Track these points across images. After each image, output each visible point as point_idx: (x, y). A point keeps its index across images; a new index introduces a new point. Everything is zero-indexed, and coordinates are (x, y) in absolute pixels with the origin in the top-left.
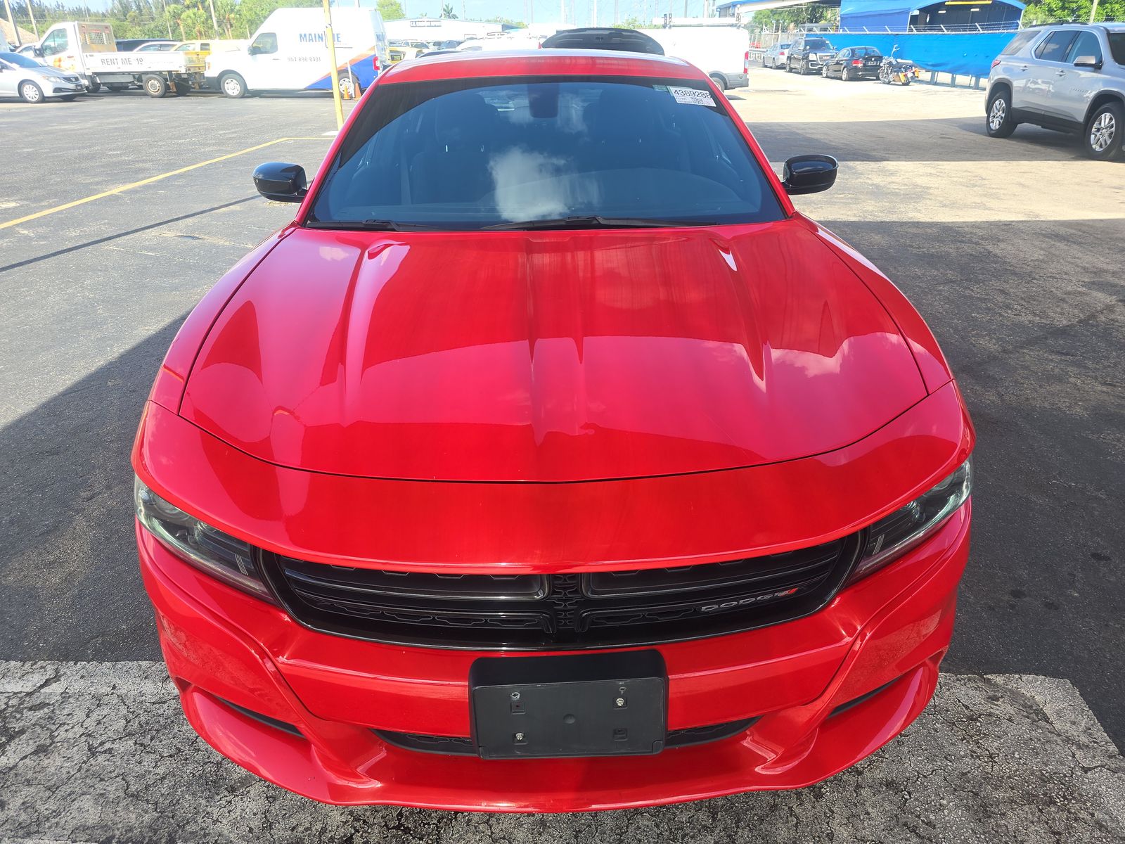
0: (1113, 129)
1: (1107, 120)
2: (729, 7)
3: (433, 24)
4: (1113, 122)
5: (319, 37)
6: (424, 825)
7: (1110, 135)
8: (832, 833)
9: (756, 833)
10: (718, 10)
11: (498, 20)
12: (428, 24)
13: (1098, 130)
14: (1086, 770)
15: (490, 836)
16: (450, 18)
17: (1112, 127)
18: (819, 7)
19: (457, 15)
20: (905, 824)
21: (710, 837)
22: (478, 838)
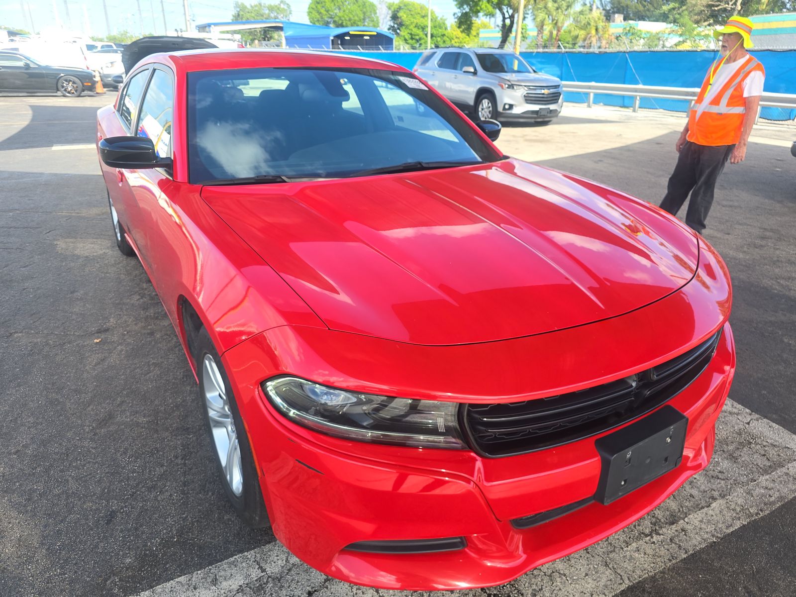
0: (491, 109)
1: (487, 104)
2: (206, 27)
4: (490, 105)
6: (503, 587)
7: (490, 112)
8: (691, 494)
9: (662, 510)
10: (197, 28)
13: (482, 109)
14: (748, 423)
15: (545, 575)
17: (489, 107)
18: (268, 30)
20: (713, 477)
21: (646, 522)
22: (540, 579)
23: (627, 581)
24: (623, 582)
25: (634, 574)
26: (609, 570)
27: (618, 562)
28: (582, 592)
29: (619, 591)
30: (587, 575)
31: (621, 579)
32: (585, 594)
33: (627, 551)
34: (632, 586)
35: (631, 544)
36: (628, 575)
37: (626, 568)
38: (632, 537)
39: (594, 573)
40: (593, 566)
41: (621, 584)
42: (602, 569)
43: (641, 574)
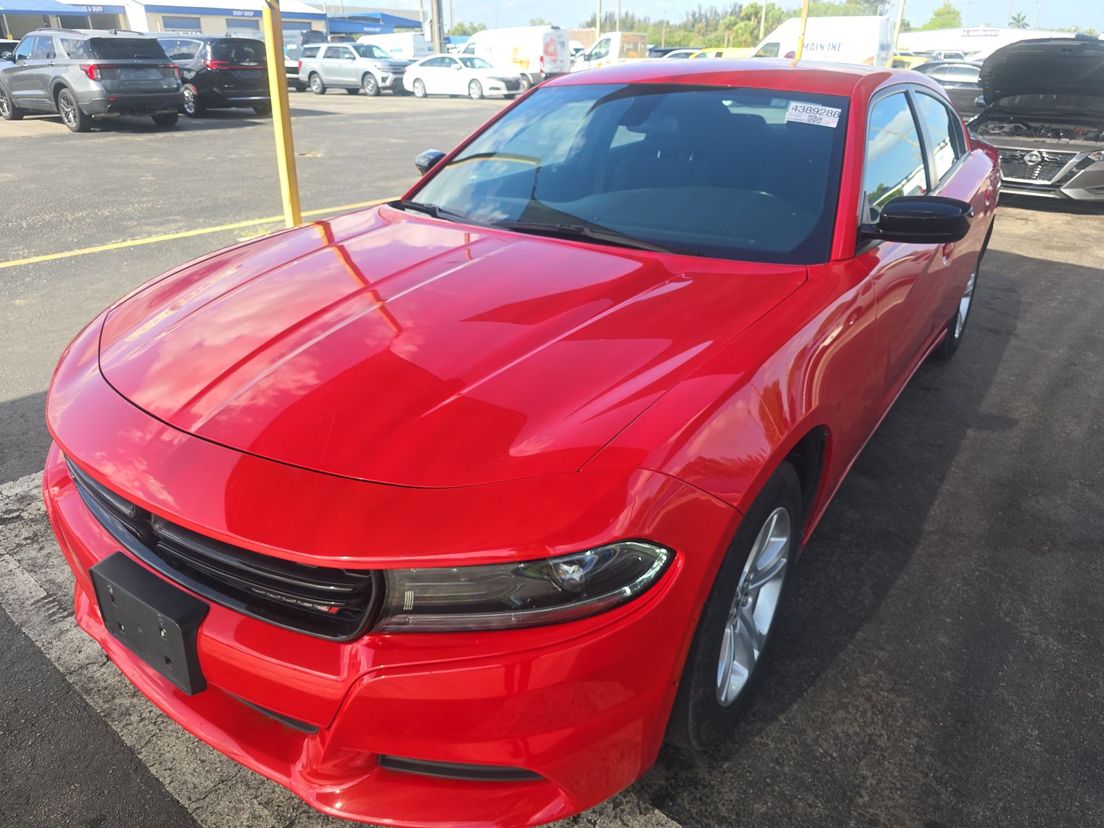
3: (988, 33)
5: (835, 48)
11: (1073, 29)
12: (984, 33)
16: (1019, 27)
19: (1029, 24)
23: (194, 806)
24: (193, 802)
25: (208, 814)
26: (213, 785)
27: (228, 794)
28: (174, 759)
29: (177, 798)
30: (203, 761)
31: (198, 800)
32: (172, 762)
33: (252, 804)
34: (187, 812)
35: (266, 808)
36: (205, 807)
37: (218, 804)
38: (281, 808)
39: (207, 768)
40: (218, 767)
41: (190, 800)
42: (215, 777)
43: (209, 822)
